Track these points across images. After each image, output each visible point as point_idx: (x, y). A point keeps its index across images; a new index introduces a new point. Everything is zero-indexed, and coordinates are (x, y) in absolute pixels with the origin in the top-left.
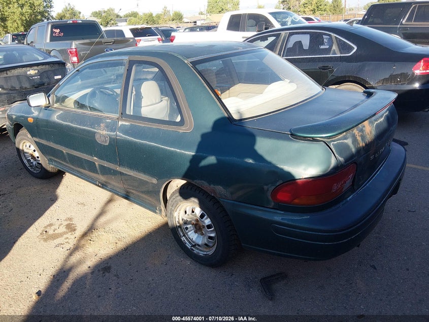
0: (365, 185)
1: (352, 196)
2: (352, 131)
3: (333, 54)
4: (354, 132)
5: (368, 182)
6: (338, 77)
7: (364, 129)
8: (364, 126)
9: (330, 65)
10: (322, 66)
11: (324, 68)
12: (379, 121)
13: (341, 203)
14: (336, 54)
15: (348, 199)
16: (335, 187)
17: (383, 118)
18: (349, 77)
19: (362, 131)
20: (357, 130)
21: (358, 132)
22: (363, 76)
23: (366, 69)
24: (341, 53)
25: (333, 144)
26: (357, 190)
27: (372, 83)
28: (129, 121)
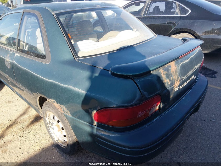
0: (170, 109)
1: (157, 118)
2: (159, 71)
3: (176, 15)
4: (160, 71)
5: (174, 106)
6: (178, 29)
7: (170, 68)
8: (170, 66)
9: (174, 21)
10: (169, 21)
11: (171, 23)
12: (185, 62)
13: (147, 124)
14: (178, 15)
15: (154, 120)
16: (140, 114)
17: (189, 60)
18: (185, 29)
19: (167, 70)
20: (163, 70)
21: (163, 71)
22: (194, 29)
23: (196, 25)
24: (181, 14)
25: (139, 81)
26: (162, 113)
27: (198, 33)
28: (20, 54)
